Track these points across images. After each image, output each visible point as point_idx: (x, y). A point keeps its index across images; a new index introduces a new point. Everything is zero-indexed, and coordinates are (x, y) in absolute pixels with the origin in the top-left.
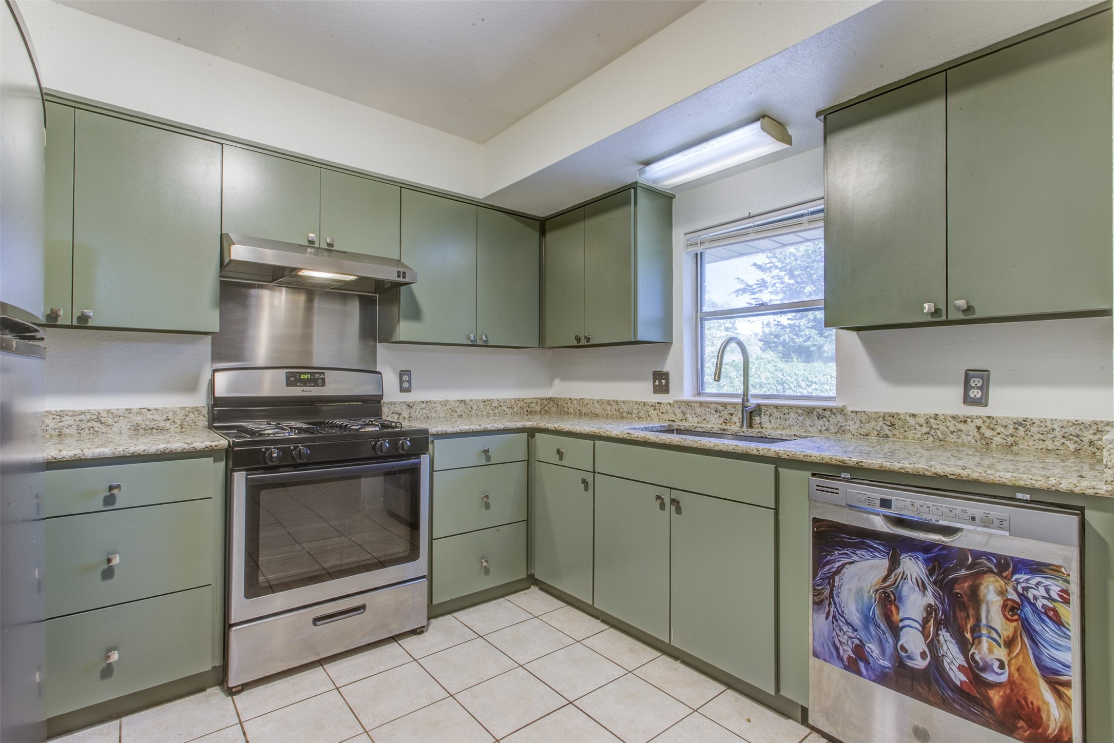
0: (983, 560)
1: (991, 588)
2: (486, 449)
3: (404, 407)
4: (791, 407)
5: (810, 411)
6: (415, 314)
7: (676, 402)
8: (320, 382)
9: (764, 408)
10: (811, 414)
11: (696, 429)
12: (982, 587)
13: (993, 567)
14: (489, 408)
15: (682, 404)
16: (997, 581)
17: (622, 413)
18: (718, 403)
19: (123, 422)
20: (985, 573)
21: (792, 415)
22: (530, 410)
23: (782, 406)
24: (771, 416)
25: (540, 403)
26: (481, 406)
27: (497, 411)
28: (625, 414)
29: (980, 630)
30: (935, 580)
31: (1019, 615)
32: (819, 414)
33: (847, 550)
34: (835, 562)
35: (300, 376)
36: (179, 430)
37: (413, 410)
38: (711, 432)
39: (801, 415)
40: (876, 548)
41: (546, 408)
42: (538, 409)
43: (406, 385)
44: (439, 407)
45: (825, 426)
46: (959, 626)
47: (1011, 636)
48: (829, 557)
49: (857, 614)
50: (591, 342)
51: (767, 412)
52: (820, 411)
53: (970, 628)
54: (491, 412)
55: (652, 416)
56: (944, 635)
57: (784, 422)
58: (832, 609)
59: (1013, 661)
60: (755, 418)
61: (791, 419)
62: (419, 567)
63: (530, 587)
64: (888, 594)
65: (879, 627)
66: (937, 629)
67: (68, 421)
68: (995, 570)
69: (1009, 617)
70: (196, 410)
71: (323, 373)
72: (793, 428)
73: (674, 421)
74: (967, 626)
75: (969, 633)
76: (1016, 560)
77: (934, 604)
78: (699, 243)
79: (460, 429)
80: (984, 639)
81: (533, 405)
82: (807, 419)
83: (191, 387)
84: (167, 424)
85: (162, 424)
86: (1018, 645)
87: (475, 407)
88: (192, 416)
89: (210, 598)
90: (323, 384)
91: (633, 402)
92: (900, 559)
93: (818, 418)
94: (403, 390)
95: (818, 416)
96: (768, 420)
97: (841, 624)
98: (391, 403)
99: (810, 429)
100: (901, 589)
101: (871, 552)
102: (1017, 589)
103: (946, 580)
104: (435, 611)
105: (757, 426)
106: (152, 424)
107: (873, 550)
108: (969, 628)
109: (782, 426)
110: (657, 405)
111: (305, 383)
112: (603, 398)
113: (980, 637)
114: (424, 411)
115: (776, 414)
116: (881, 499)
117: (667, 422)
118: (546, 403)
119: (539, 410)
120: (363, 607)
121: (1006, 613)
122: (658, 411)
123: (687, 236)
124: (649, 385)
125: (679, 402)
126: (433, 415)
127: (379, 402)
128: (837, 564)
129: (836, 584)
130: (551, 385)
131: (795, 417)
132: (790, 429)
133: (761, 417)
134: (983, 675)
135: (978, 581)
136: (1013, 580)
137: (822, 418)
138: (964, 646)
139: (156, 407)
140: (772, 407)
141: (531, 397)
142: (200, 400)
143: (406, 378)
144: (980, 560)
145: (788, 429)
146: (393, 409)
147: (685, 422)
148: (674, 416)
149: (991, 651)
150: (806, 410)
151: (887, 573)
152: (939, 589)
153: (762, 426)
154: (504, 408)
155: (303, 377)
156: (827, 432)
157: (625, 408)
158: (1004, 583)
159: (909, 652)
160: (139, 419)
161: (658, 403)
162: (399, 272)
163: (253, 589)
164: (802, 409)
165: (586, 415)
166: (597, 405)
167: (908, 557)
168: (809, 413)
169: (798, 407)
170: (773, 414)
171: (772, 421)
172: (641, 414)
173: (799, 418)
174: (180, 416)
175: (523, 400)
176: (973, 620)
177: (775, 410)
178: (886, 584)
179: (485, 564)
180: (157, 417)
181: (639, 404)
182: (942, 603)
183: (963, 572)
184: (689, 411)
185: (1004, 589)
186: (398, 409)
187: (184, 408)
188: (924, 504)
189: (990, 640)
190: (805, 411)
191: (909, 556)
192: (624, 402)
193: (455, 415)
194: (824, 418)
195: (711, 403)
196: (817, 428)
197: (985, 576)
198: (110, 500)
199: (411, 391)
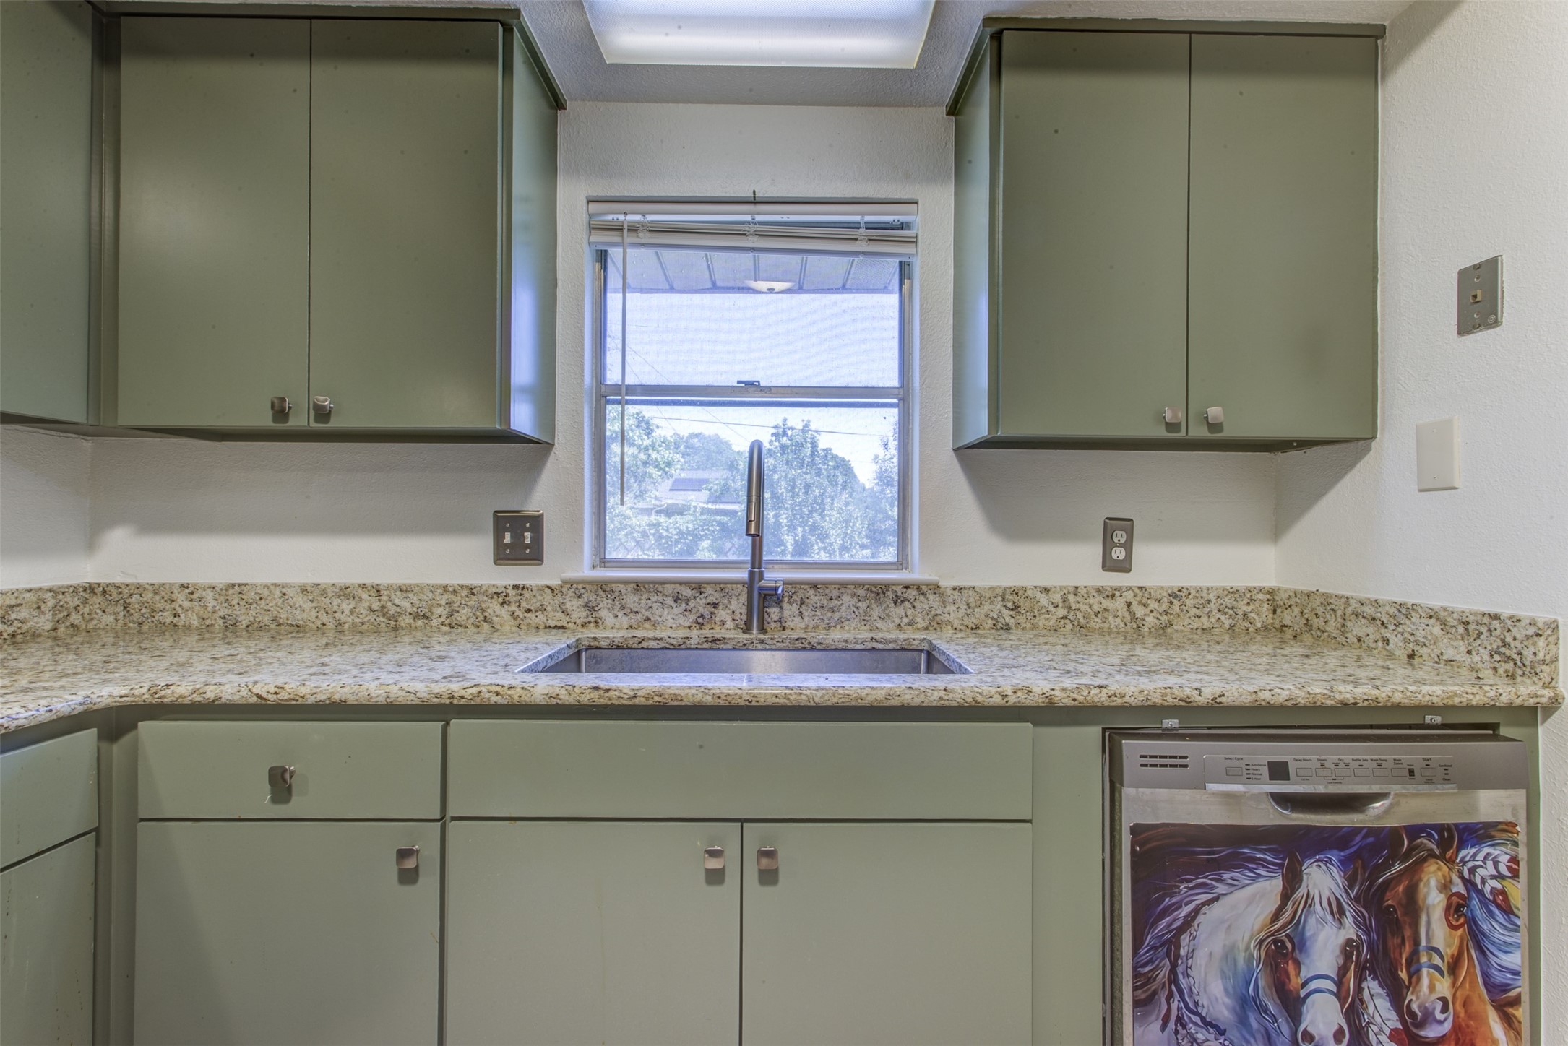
0: (1422, 840)
1: (1433, 883)
4: (843, 585)
5: (880, 591)
7: (570, 583)
9: (789, 589)
10: (881, 595)
11: (644, 644)
12: (1422, 885)
13: (1435, 847)
15: (587, 586)
16: (1439, 869)
17: (394, 618)
18: (681, 583)
20: (1424, 860)
21: (847, 600)
23: (827, 584)
24: (802, 603)
25: (51, 603)
28: (405, 620)
29: (1418, 960)
30: (1357, 893)
31: (1465, 916)
32: (896, 596)
33: (1205, 877)
34: (1180, 907)
38: (683, 647)
39: (863, 599)
40: (1260, 859)
41: (75, 618)
42: (44, 622)
45: (907, 616)
46: (1391, 963)
47: (1456, 953)
48: (1167, 899)
49: (1227, 1000)
51: (794, 597)
52: (899, 590)
53: (1406, 960)
55: (496, 619)
56: (1371, 985)
57: (829, 615)
58: (1174, 1006)
59: (1458, 994)
60: (768, 610)
61: (843, 608)
64: (1283, 942)
65: (1266, 1010)
66: (1360, 979)
68: (1437, 852)
69: (1454, 923)
72: (848, 625)
73: (563, 627)
74: (1401, 958)
75: (1404, 970)
76: (1461, 827)
77: (1355, 938)
80: (1425, 971)
81: (24, 613)
82: (874, 606)
86: (1463, 967)
91: (433, 588)
92: (1301, 871)
93: (895, 604)
95: (895, 599)
96: (797, 612)
97: (1193, 1030)
99: (880, 624)
100: (1304, 927)
101: (1250, 870)
102: (1462, 873)
103: (1373, 890)
105: (773, 625)
107: (1254, 866)
108: (1404, 961)
109: (827, 621)
110: (511, 591)
112: (325, 579)
113: (1418, 971)
115: (814, 599)
116: (1269, 762)
117: (541, 632)
119: (48, 626)
121: (1450, 918)
122: (514, 607)
123: (591, 205)
124: (485, 544)
125: (578, 583)
128: (1185, 911)
129: (1183, 952)
130: (90, 543)
131: (851, 603)
132: (841, 627)
133: (781, 608)
134: (1422, 1033)
135: (1416, 877)
136: (1458, 861)
137: (902, 602)
138: (1396, 994)
140: (806, 587)
144: (1419, 841)
145: (838, 627)
147: (595, 630)
148: (563, 616)
149: (1432, 988)
150: (874, 589)
151: (1279, 903)
152: (1364, 908)
153: (784, 624)
156: (910, 628)
157: (403, 604)
158: (1447, 869)
159: (1317, 1039)
161: (516, 587)
164: (866, 587)
165: (254, 629)
166: (300, 600)
167: (1316, 864)
168: (878, 594)
169: (858, 584)
170: (807, 601)
171: (806, 613)
172: (462, 616)
173: (860, 604)
176: (1410, 946)
177: (812, 592)
178: (1279, 924)
181: (455, 592)
182: (1367, 933)
183: (1398, 867)
184: (605, 603)
185: (1448, 879)
188: (1340, 760)
189: (1431, 970)
190: (872, 591)
191: (1317, 861)
192: (402, 589)
194: (907, 603)
195: (663, 582)
196: (894, 622)
197: (1426, 865)
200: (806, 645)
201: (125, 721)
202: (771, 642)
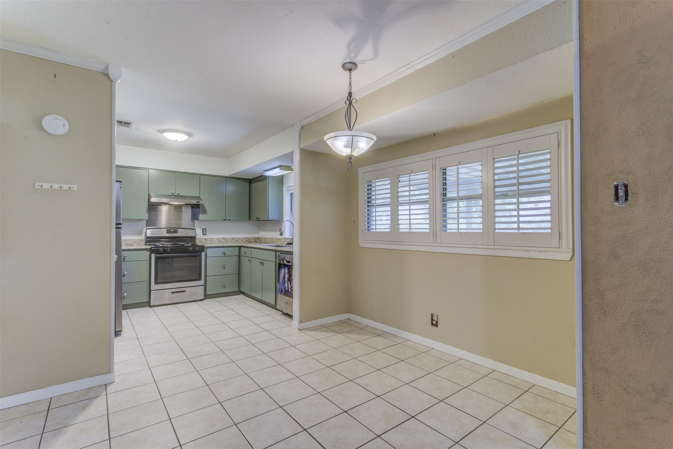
2: (224, 251)
3: (204, 240)
6: (205, 212)
8: (176, 232)
14: (234, 240)
17: (273, 242)
25: (254, 239)
26: (231, 240)
27: (237, 241)
30: (288, 272)
36: (137, 245)
37: (207, 241)
41: (256, 241)
42: (253, 241)
43: (205, 233)
44: (216, 240)
50: (260, 220)
54: (235, 242)
58: (279, 282)
62: (202, 282)
63: (240, 294)
70: (142, 240)
71: (177, 230)
73: (283, 244)
77: (288, 277)
78: (289, 191)
81: (251, 240)
83: (140, 234)
84: (134, 244)
85: (133, 244)
87: (229, 240)
88: (141, 241)
89: (146, 285)
90: (177, 233)
91: (276, 239)
92: (285, 269)
94: (203, 234)
97: (280, 285)
98: (199, 238)
104: (207, 296)
106: (131, 244)
111: (172, 232)
114: (211, 241)
116: (284, 257)
117: (281, 244)
118: (256, 239)
120: (185, 291)
122: (280, 241)
123: (286, 188)
124: (279, 233)
125: (283, 239)
126: (214, 242)
127: (195, 238)
128: (280, 272)
129: (280, 277)
130: (259, 233)
139: (132, 239)
141: (250, 237)
142: (143, 237)
143: (204, 231)
146: (200, 240)
148: (283, 242)
154: (240, 241)
155: (171, 231)
157: (274, 240)
160: (127, 242)
161: (280, 239)
162: (197, 201)
163: (156, 283)
165: (265, 243)
166: (268, 239)
172: (277, 242)
174: (138, 241)
175: (247, 238)
179: (223, 285)
180: (132, 242)
186: (202, 240)
187: (139, 239)
188: (287, 257)
192: (273, 238)
193: (222, 242)
195: (289, 238)
198: (124, 259)
199: (206, 235)
201: (240, 247)
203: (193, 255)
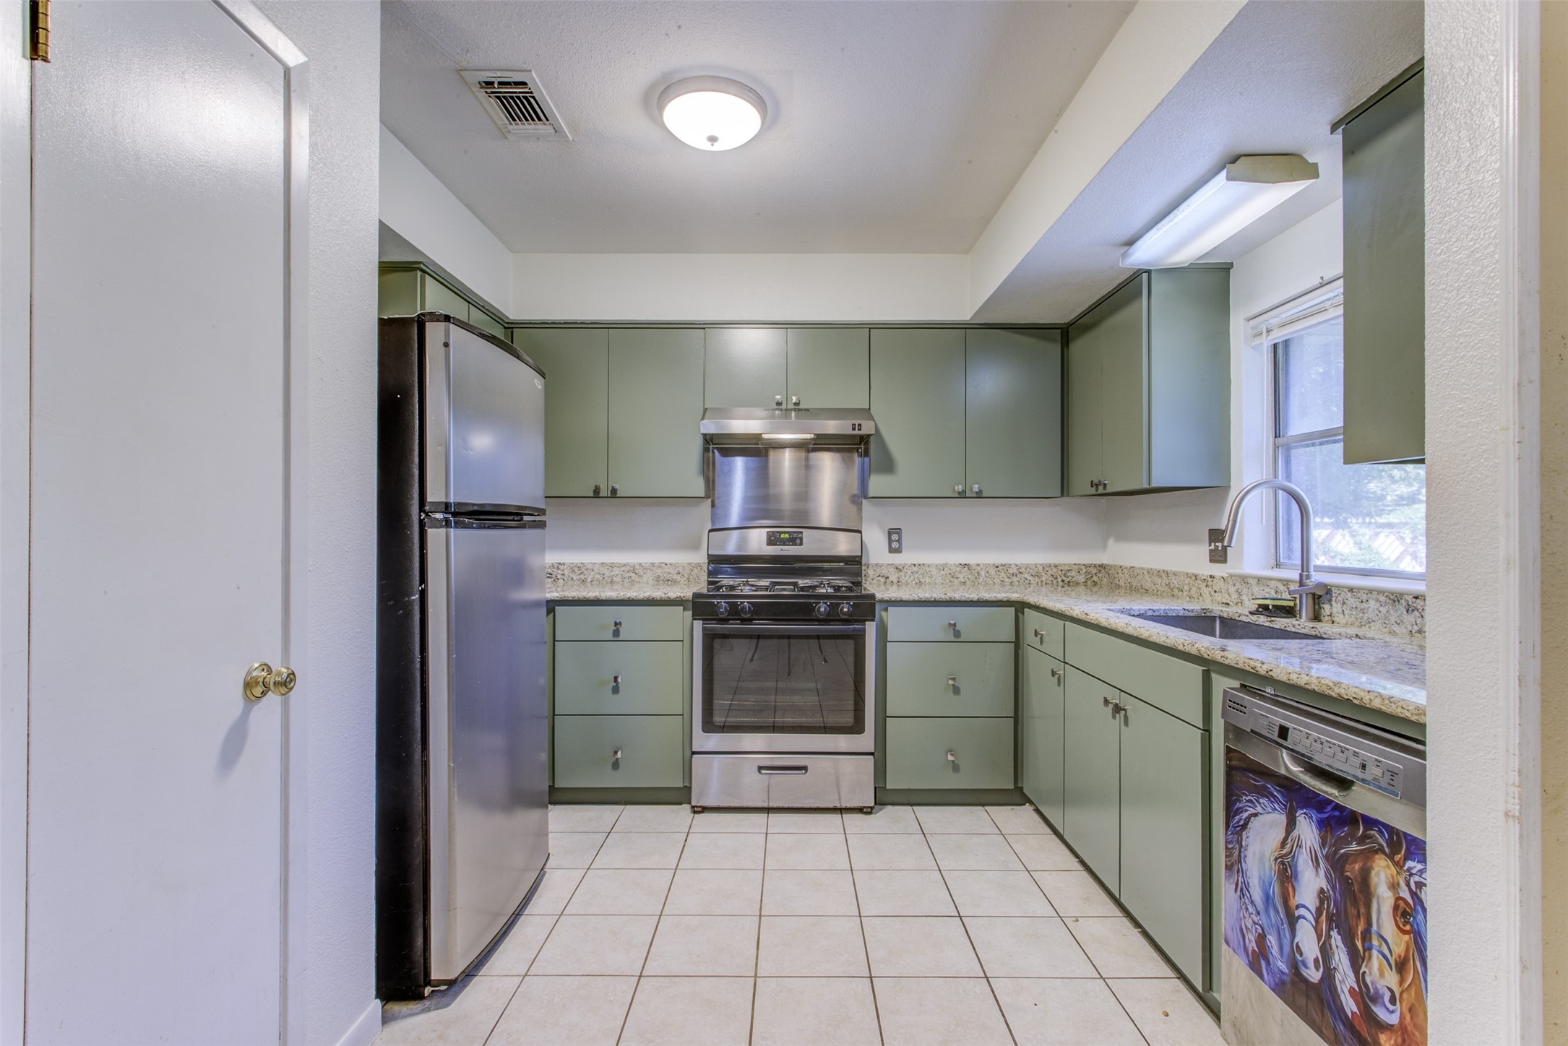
0: (1374, 832)
1: (1382, 876)
2: (952, 622)
3: (892, 570)
4: (1370, 591)
5: (1396, 599)
6: (888, 465)
7: (1231, 576)
8: (798, 541)
9: (1336, 591)
10: (1397, 603)
11: (1241, 618)
12: (1373, 873)
13: (1385, 845)
14: (1003, 574)
15: (1238, 579)
16: (1388, 866)
17: (1172, 590)
18: (1280, 580)
19: (649, 573)
20: (1376, 852)
21: (1372, 604)
22: (1068, 580)
23: (1359, 589)
24: (1344, 603)
25: (1084, 571)
26: (992, 572)
27: (1015, 579)
28: (1176, 591)
29: (1370, 940)
30: (1327, 853)
31: (1411, 925)
32: (1408, 605)
33: (1253, 796)
34: (1242, 812)
35: (780, 535)
36: (686, 582)
37: (902, 574)
38: (1257, 623)
39: (1383, 605)
40: (1276, 796)
41: (1095, 578)
42: (1081, 579)
43: (895, 545)
44: (935, 572)
45: (1416, 624)
46: (1350, 928)
47: (1403, 956)
49: (1259, 890)
50: (1109, 490)
51: (1339, 598)
52: (1410, 599)
53: (1361, 933)
54: (1006, 579)
55: (1204, 595)
56: (1334, 933)
57: (1361, 615)
58: (1240, 878)
59: (1405, 995)
60: (1324, 606)
61: (1370, 610)
62: (866, 740)
64: (1285, 865)
65: (1278, 913)
66: (1330, 929)
67: (616, 571)
68: (1387, 850)
69: (1401, 925)
70: (699, 565)
71: (801, 532)
72: (1374, 626)
73: (1228, 604)
74: (1358, 929)
75: (1360, 941)
76: (1409, 838)
77: (1326, 890)
78: (1265, 331)
79: (918, 597)
80: (1375, 953)
81: (1073, 573)
82: (1391, 611)
83: (695, 547)
85: (675, 577)
86: (1410, 971)
87: (983, 573)
88: (695, 570)
90: (801, 544)
91: (1185, 574)
92: (1296, 817)
93: (1407, 611)
94: (892, 550)
95: (1407, 607)
96: (1341, 610)
97: (1247, 901)
98: (877, 565)
99: (1396, 628)
100: (1297, 862)
101: (1271, 802)
102: (1409, 883)
103: (1337, 856)
104: (884, 797)
105: (1327, 618)
106: (668, 577)
107: (1273, 800)
108: (1359, 933)
109: (1359, 620)
110: (1210, 579)
111: (784, 543)
112: (1154, 566)
113: (1370, 949)
114: (916, 575)
115: (1352, 601)
116: (1280, 725)
117: (1221, 605)
118: (1094, 571)
119: (1083, 580)
120: (805, 768)
121: (1398, 919)
122: (1210, 589)
123: (1251, 321)
124: (1204, 549)
125: (1235, 576)
126: (928, 580)
127: (860, 563)
128: (1245, 815)
129: (1243, 844)
130: (1105, 547)
131: (1376, 607)
132: (1369, 627)
133: (1331, 605)
134: (1373, 1008)
135: (1369, 864)
136: (1405, 868)
137: (1413, 610)
138: (1356, 960)
139: (671, 562)
140: (1346, 590)
141: (1069, 562)
142: (701, 558)
143: (895, 537)
144: (1372, 832)
145: (1367, 626)
146: (879, 571)
147: (1240, 607)
148: (1228, 596)
149: (1382, 974)
150: (1392, 597)
151: (1284, 835)
152: (1331, 867)
153: (1333, 619)
154: (1026, 576)
155: (782, 536)
156: (1419, 635)
158: (1396, 872)
159: (1304, 956)
160: (659, 572)
161: (1211, 576)
162: (854, 425)
163: (709, 725)
164: (1386, 594)
165: (1137, 590)
166: (1147, 576)
167: (1304, 815)
168: (1395, 601)
169: (1381, 592)
170: (1347, 601)
171: (1346, 612)
172: (1193, 592)
173: (1381, 609)
174: (688, 571)
175: (1056, 566)
176: (1364, 923)
177: (1349, 594)
178: (1284, 852)
179: (950, 758)
180: (671, 571)
181: (1190, 577)
182: (1334, 889)
183: (1354, 847)
184: (1245, 591)
185: (1396, 881)
186: (885, 572)
187: (690, 564)
188: (1319, 738)
189: (1380, 956)
190: (1390, 599)
191: (1304, 813)
193: (956, 581)
194: (1416, 612)
195: (1271, 579)
196: (1406, 628)
197: (1377, 857)
198: (616, 633)
199: (901, 552)
200: (1317, 633)
201: (1020, 607)
202: (1298, 627)
203: (832, 630)
